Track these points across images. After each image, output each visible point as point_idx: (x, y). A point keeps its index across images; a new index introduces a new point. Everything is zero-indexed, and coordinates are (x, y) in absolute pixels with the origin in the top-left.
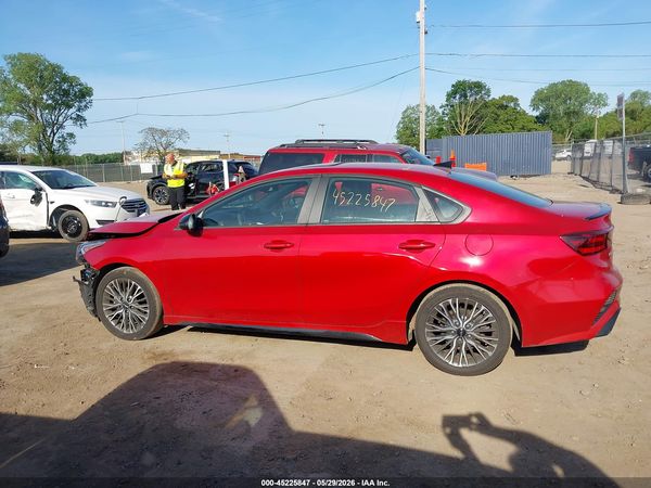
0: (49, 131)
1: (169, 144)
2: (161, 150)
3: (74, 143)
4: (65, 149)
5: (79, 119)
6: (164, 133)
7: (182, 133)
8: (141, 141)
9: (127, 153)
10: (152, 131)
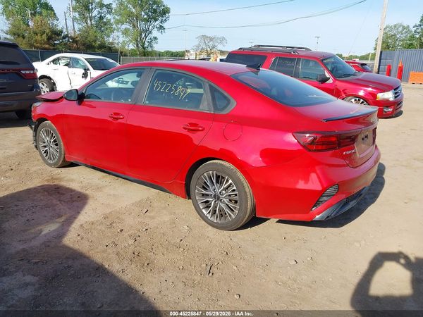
0: (143, 35)
1: (214, 47)
2: (209, 49)
3: (157, 43)
4: (151, 47)
5: (161, 28)
6: (211, 39)
7: (223, 40)
8: (197, 44)
9: (187, 51)
10: (204, 37)
